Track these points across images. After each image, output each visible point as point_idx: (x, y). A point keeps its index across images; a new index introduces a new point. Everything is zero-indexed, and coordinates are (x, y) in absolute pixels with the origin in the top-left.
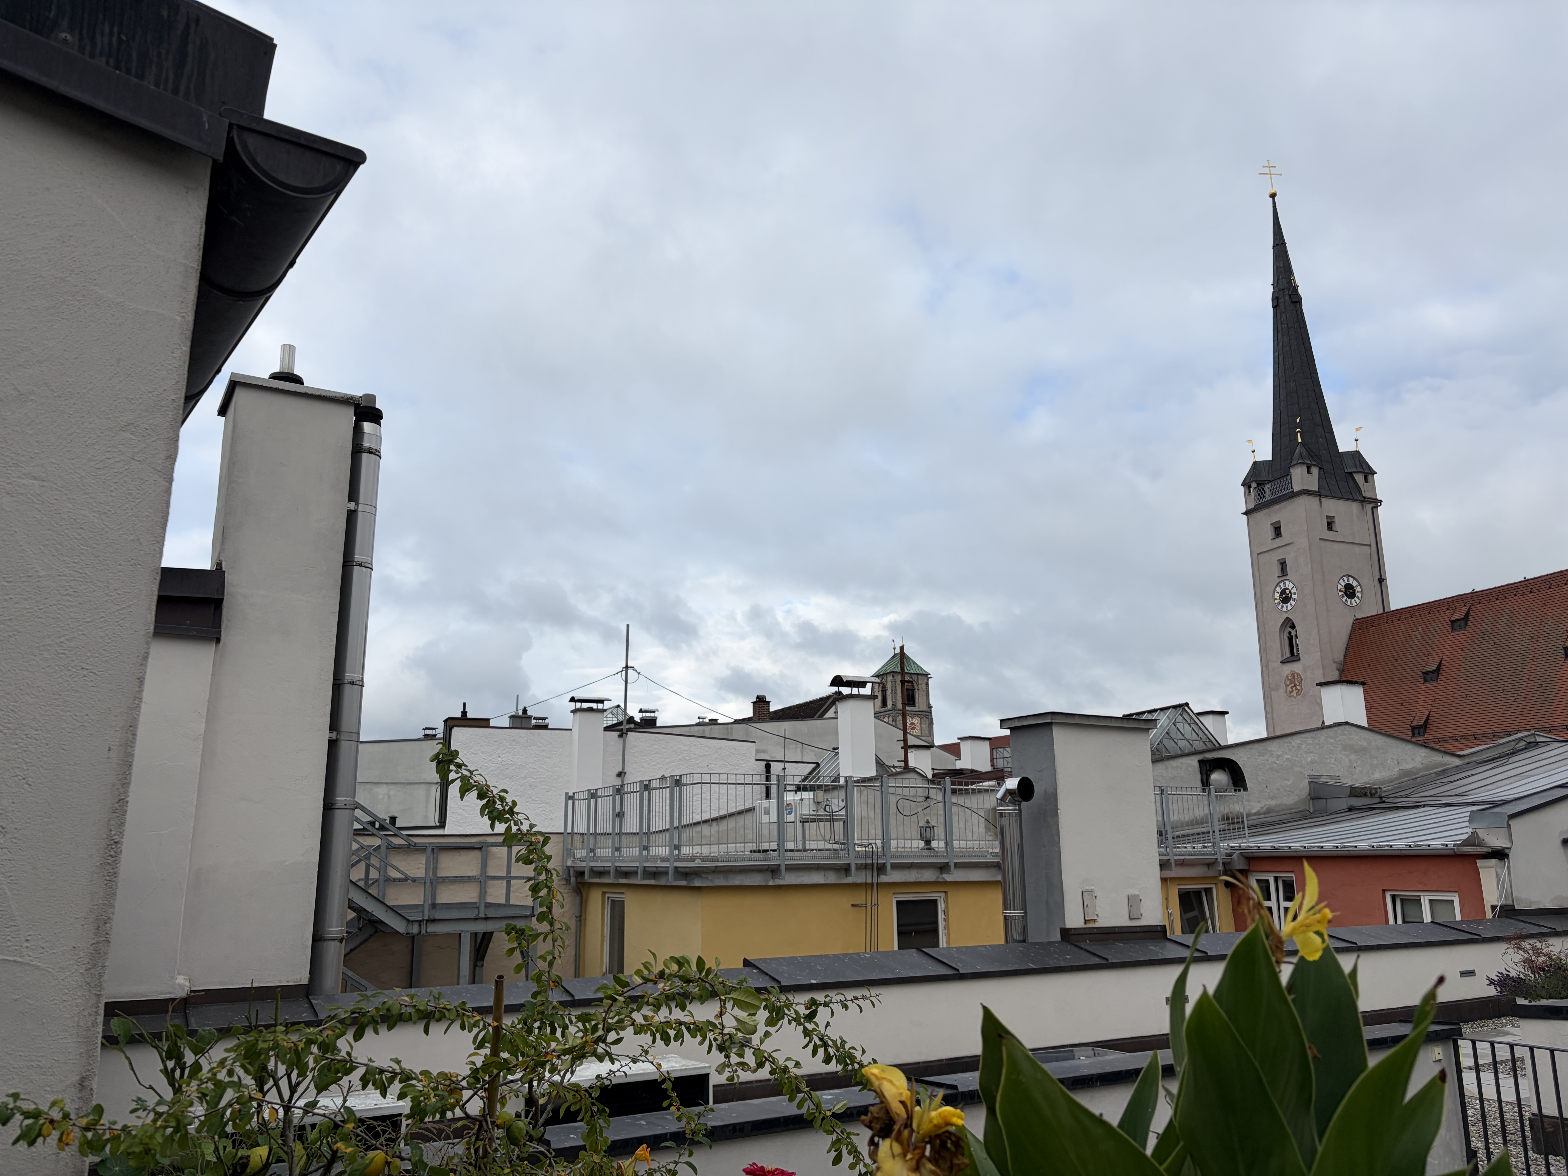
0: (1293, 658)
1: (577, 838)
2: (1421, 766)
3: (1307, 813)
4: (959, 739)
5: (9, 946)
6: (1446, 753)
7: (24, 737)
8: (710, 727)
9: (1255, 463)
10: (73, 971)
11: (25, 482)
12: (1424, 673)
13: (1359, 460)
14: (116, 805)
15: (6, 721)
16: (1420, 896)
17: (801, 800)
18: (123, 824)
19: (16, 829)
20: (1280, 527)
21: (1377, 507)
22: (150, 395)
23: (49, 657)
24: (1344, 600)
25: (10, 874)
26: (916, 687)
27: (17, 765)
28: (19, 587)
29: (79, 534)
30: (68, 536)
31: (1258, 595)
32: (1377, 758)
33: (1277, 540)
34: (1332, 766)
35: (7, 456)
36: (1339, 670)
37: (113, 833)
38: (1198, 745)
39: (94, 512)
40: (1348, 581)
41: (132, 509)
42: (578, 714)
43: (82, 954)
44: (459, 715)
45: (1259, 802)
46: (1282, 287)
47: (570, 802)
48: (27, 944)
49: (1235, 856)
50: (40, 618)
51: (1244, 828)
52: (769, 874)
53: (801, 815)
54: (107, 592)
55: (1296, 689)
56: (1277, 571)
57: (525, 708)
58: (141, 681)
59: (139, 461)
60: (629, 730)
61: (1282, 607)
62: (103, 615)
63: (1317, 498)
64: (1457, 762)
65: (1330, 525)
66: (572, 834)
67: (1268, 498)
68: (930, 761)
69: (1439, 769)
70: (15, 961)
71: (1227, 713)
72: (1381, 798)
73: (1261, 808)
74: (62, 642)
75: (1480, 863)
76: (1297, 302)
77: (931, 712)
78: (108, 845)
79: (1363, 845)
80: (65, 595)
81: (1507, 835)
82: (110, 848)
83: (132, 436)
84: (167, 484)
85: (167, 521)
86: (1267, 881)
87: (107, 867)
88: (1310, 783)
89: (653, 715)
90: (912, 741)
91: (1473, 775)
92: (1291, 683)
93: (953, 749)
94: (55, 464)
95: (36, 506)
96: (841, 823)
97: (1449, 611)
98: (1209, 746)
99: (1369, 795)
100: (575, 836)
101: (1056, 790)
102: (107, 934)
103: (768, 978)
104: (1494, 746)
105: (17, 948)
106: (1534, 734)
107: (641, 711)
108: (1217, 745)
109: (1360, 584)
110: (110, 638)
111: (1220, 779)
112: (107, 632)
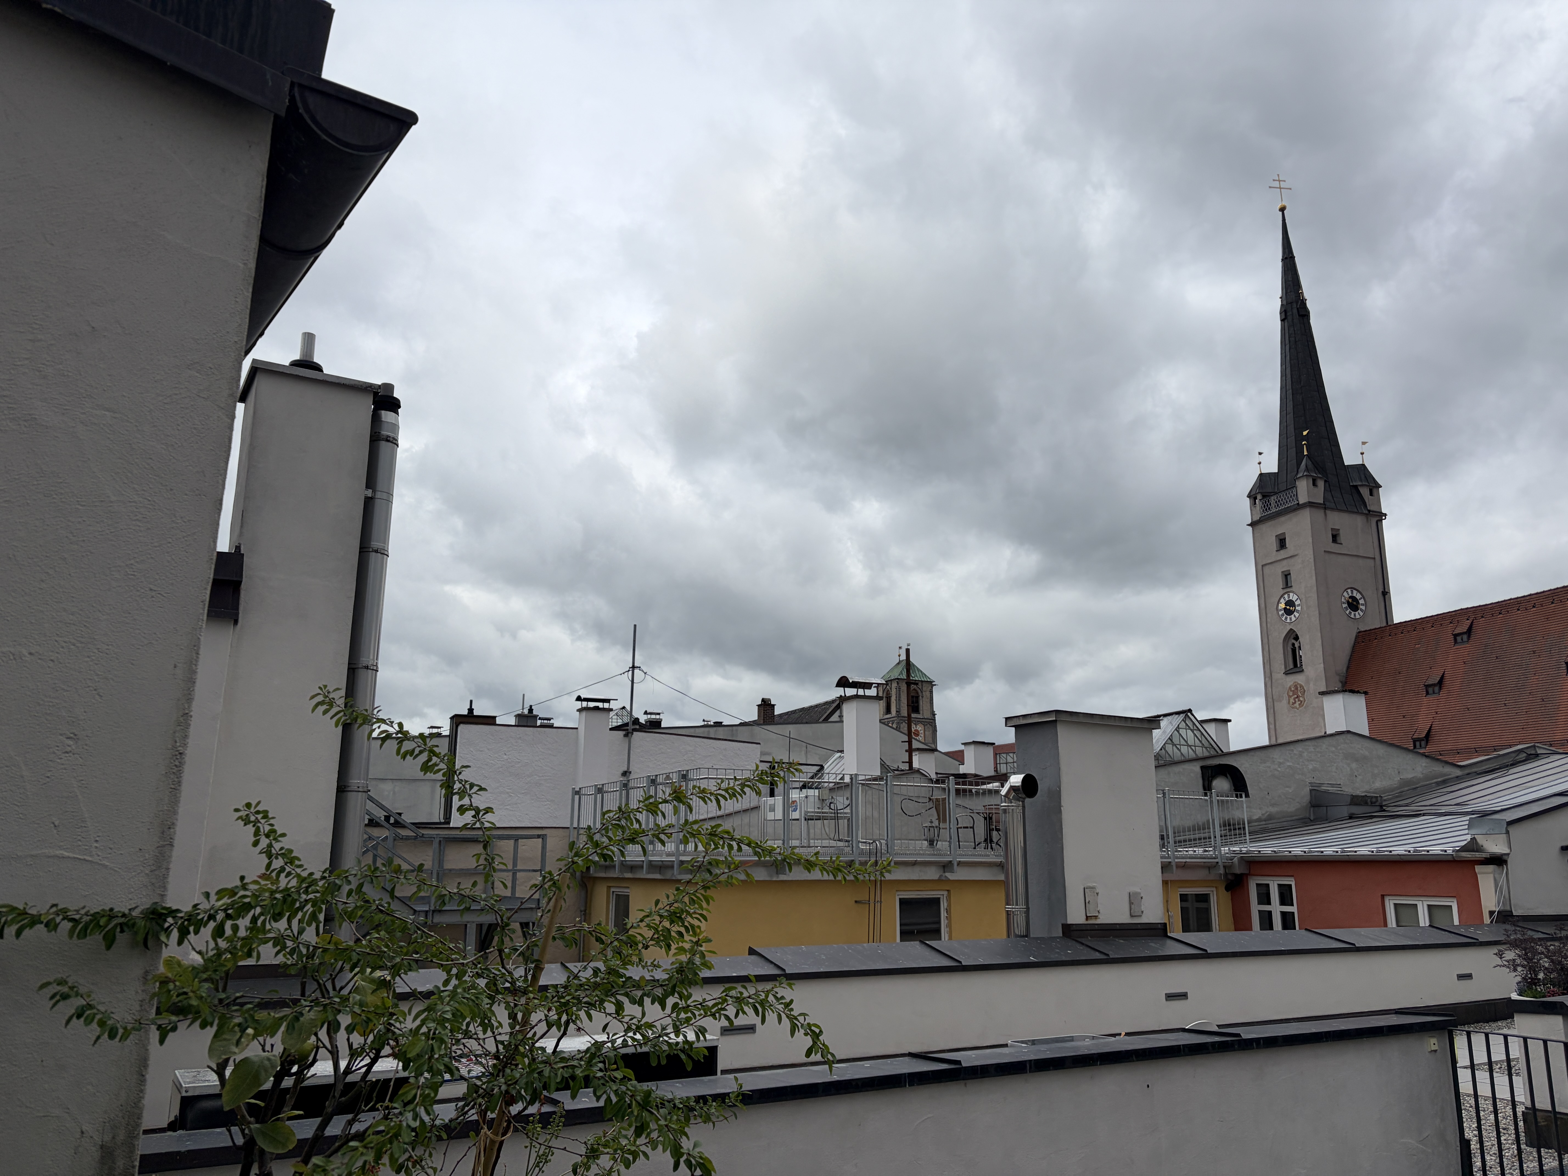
0: (1296, 669)
1: (583, 833)
2: (1422, 776)
3: (1305, 821)
4: (962, 745)
5: (80, 846)
6: (1447, 763)
7: (96, 651)
8: (715, 728)
9: (1261, 475)
10: (138, 872)
11: (98, 412)
12: (1427, 685)
13: (1365, 474)
14: (181, 719)
16: (1417, 901)
17: (806, 797)
18: (186, 737)
19: (87, 736)
20: (1285, 539)
21: (1381, 520)
23: (119, 577)
24: (1348, 612)
25: (81, 778)
26: (920, 694)
27: (89, 677)
28: (92, 511)
30: (138, 466)
31: (1263, 605)
32: (1378, 767)
33: (1282, 552)
34: (1334, 774)
35: (81, 388)
36: (1341, 682)
37: (178, 744)
38: (1200, 752)
39: (162, 444)
40: (1352, 593)
42: (584, 713)
45: (1260, 809)
46: (1290, 301)
47: (577, 797)
48: (96, 845)
49: (1236, 860)
50: (112, 540)
51: (1245, 834)
52: (774, 870)
53: (806, 812)
54: (174, 519)
55: (1299, 700)
56: (1281, 582)
57: (531, 706)
59: (203, 398)
60: (635, 730)
61: (1286, 618)
62: (170, 540)
63: (1322, 511)
64: (1458, 772)
65: (1335, 538)
66: (578, 829)
67: (1274, 510)
68: (934, 764)
69: (1439, 780)
70: (84, 860)
71: (1230, 721)
72: (1381, 806)
73: (1263, 814)
74: (132, 564)
75: (1478, 869)
76: (1304, 314)
77: (935, 720)
78: (173, 755)
79: (1364, 851)
80: (135, 520)
81: (1506, 842)
82: (175, 758)
83: (197, 374)
86: (1267, 886)
88: (1311, 790)
89: (658, 717)
90: (915, 745)
91: (1473, 785)
92: (1293, 695)
94: (125, 397)
95: (108, 436)
96: (846, 821)
97: (1452, 625)
98: (1213, 753)
99: (1370, 803)
100: (581, 831)
101: (1059, 787)
103: (772, 966)
104: (1494, 757)
105: (86, 847)
106: (1534, 746)
107: (646, 713)
108: (1220, 752)
109: (1363, 597)
110: (176, 563)
111: (1221, 784)
112: (173, 557)
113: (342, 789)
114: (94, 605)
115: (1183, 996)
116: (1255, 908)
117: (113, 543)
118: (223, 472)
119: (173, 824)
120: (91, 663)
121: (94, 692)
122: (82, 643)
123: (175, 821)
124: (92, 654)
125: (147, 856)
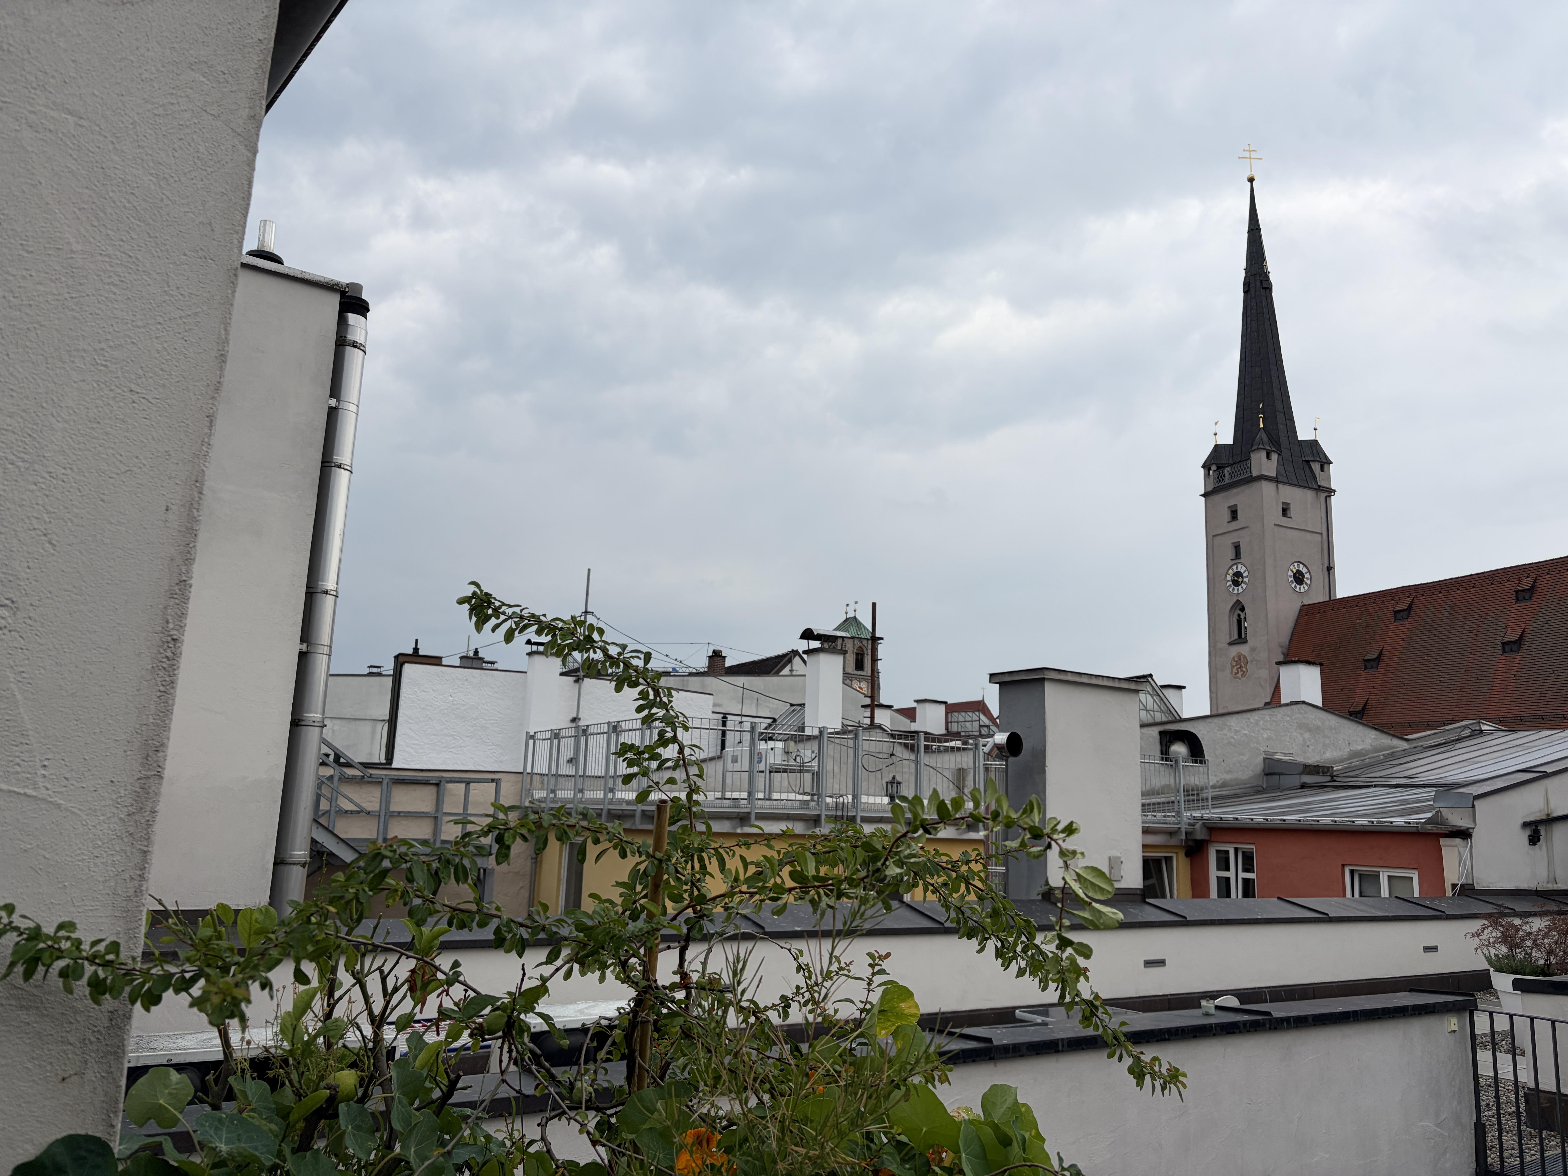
0: (1240, 641)
1: (536, 779)
2: (1370, 748)
3: (1260, 789)
4: (915, 701)
5: (18, 773)
6: (1395, 736)
7: (47, 476)
9: (1216, 446)
10: (109, 815)
11: (55, 114)
12: (1365, 661)
13: (1317, 449)
14: (176, 588)
15: (20, 449)
16: (1379, 872)
17: (772, 749)
18: (183, 615)
19: (32, 605)
20: (1236, 511)
21: (1330, 496)
22: (230, 27)
23: (83, 367)
24: (1293, 586)
25: (22, 669)
26: (865, 652)
27: (35, 515)
28: (44, 261)
29: (129, 202)
30: (114, 202)
31: (1211, 576)
32: (1329, 738)
33: (1233, 523)
34: (1287, 743)
35: (29, 73)
36: (1283, 654)
37: (171, 626)
38: (1159, 717)
39: (151, 174)
40: (1299, 567)
41: (202, 180)
42: (533, 658)
43: (123, 793)
44: (411, 652)
45: (1216, 775)
46: (1253, 273)
47: (531, 742)
48: (43, 772)
49: (1198, 826)
50: (73, 309)
51: (1203, 800)
52: (737, 822)
53: (771, 764)
54: (166, 289)
55: (1241, 671)
56: (1231, 554)
57: (477, 649)
58: (211, 418)
59: (212, 115)
60: (585, 676)
61: (1234, 589)
62: (161, 320)
63: (1275, 484)
64: (1404, 745)
65: (1285, 511)
66: (531, 774)
67: (1227, 481)
69: (1388, 752)
70: (25, 794)
71: (1184, 687)
72: (1332, 777)
73: (1219, 781)
74: (103, 349)
75: (1442, 841)
76: (1266, 288)
78: (163, 642)
79: (1325, 820)
80: (109, 284)
81: (1471, 815)
82: (165, 647)
83: (204, 79)
84: (249, 154)
85: (249, 204)
86: (1227, 852)
87: (161, 673)
88: (1265, 759)
91: (1421, 759)
92: (1237, 665)
93: (909, 714)
94: (97, 97)
95: (70, 151)
96: (812, 774)
97: (1393, 602)
98: (1170, 718)
99: (1321, 773)
100: (535, 777)
101: (1044, 747)
102: (159, 766)
103: (750, 923)
104: (1440, 732)
105: (28, 776)
106: (1479, 723)
108: (1178, 718)
109: (1309, 571)
110: (169, 354)
111: (1179, 749)
112: (165, 345)
113: (296, 723)
114: (44, 405)
115: (1161, 963)
116: (1214, 873)
117: (74, 314)
118: (240, 228)
119: (163, 745)
120: (38, 494)
121: (43, 538)
122: (24, 461)
123: (165, 741)
124: (40, 480)
125: (122, 791)
